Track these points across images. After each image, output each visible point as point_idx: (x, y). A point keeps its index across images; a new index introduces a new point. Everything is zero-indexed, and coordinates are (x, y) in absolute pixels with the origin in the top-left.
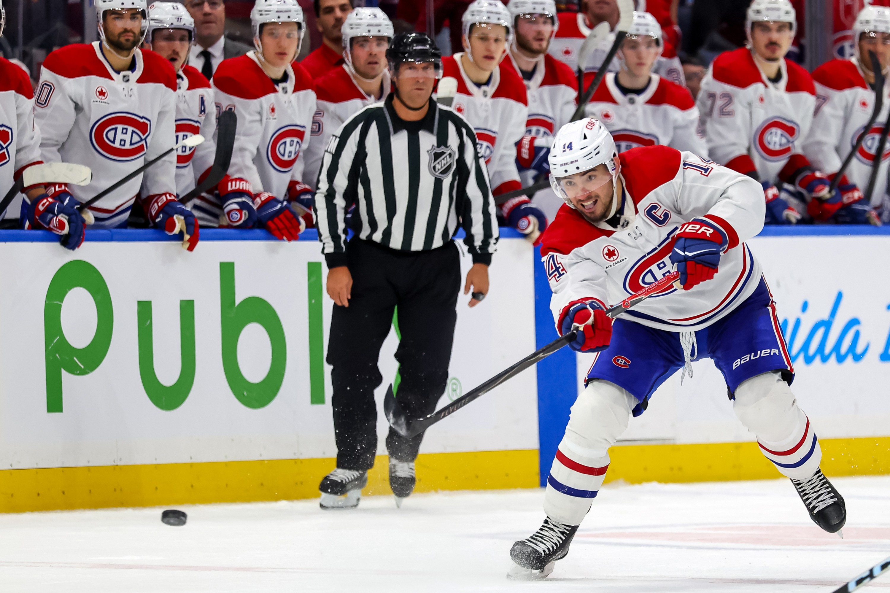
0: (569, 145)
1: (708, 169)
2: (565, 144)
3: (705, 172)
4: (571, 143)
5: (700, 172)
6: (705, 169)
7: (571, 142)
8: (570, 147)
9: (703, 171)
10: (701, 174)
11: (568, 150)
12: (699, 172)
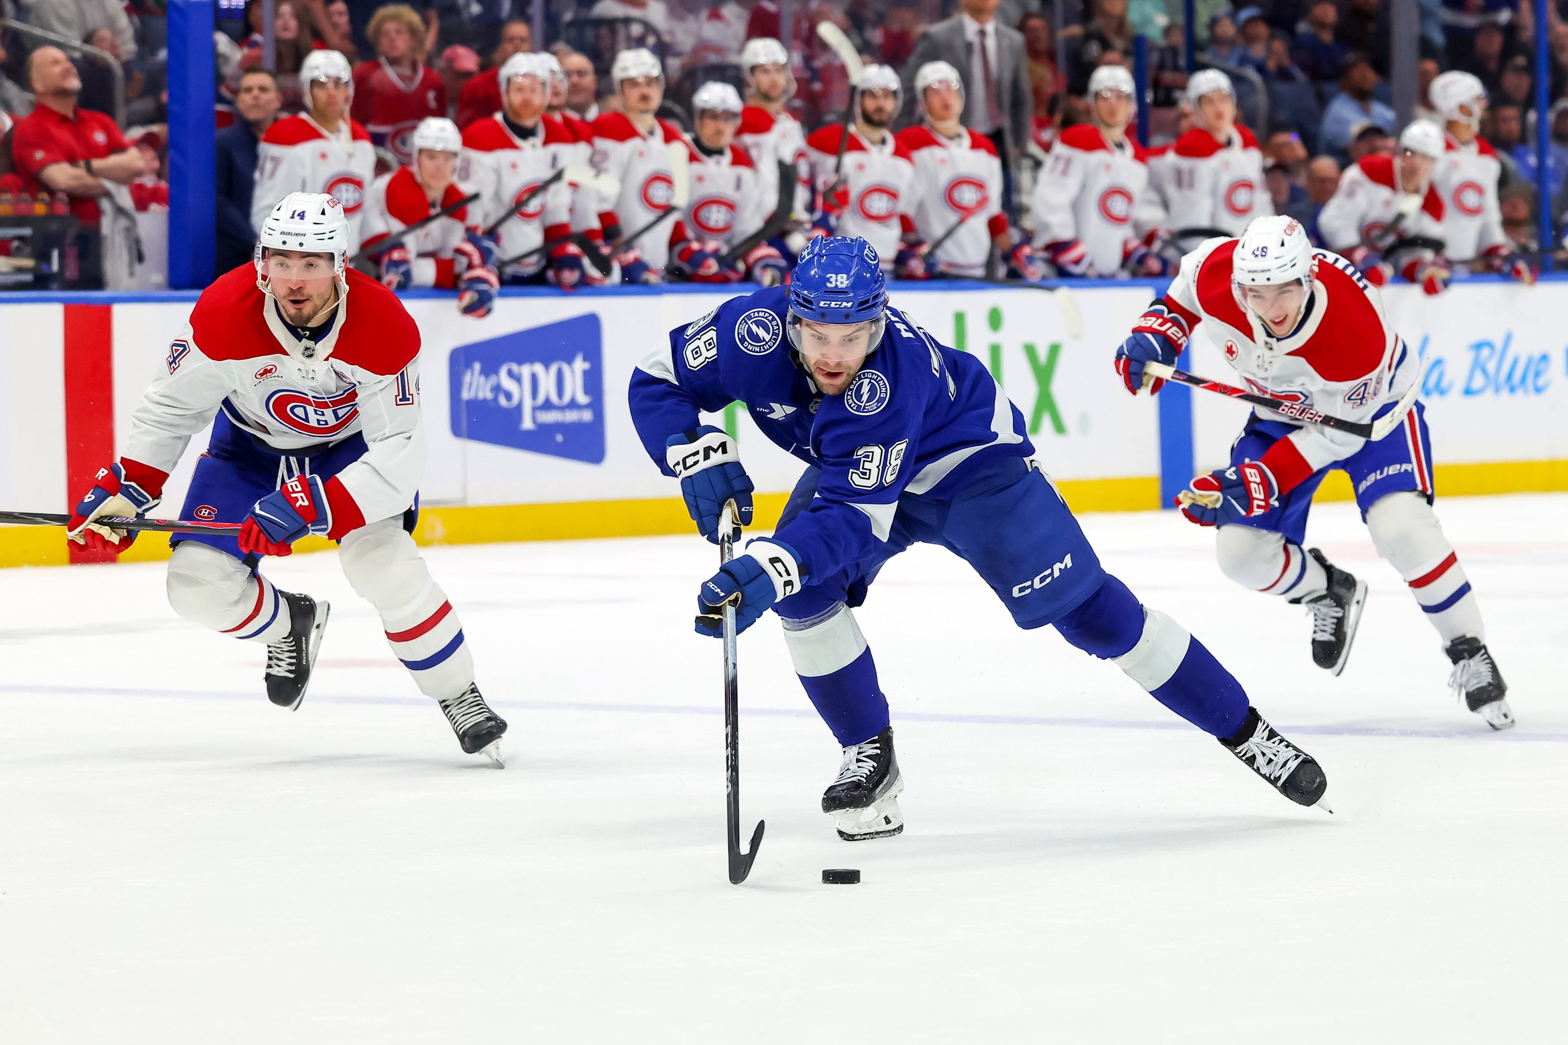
0: (301, 213)
1: (408, 400)
2: (295, 211)
3: (400, 399)
4: (304, 212)
5: (397, 394)
6: (406, 396)
7: (304, 210)
8: (302, 215)
9: (401, 397)
10: (396, 396)
11: (297, 218)
12: (397, 392)
